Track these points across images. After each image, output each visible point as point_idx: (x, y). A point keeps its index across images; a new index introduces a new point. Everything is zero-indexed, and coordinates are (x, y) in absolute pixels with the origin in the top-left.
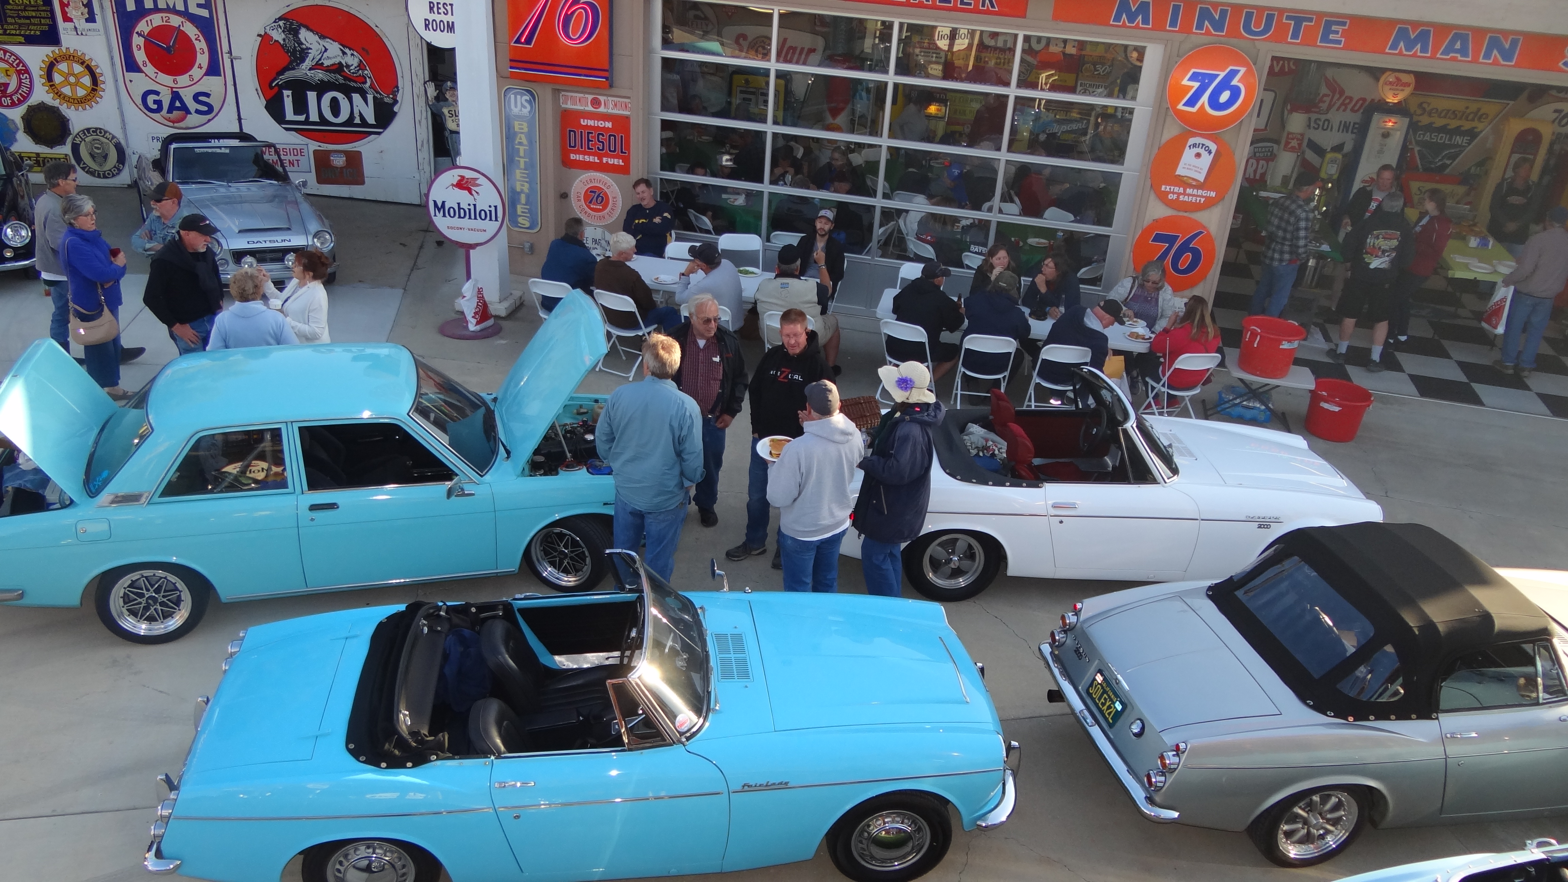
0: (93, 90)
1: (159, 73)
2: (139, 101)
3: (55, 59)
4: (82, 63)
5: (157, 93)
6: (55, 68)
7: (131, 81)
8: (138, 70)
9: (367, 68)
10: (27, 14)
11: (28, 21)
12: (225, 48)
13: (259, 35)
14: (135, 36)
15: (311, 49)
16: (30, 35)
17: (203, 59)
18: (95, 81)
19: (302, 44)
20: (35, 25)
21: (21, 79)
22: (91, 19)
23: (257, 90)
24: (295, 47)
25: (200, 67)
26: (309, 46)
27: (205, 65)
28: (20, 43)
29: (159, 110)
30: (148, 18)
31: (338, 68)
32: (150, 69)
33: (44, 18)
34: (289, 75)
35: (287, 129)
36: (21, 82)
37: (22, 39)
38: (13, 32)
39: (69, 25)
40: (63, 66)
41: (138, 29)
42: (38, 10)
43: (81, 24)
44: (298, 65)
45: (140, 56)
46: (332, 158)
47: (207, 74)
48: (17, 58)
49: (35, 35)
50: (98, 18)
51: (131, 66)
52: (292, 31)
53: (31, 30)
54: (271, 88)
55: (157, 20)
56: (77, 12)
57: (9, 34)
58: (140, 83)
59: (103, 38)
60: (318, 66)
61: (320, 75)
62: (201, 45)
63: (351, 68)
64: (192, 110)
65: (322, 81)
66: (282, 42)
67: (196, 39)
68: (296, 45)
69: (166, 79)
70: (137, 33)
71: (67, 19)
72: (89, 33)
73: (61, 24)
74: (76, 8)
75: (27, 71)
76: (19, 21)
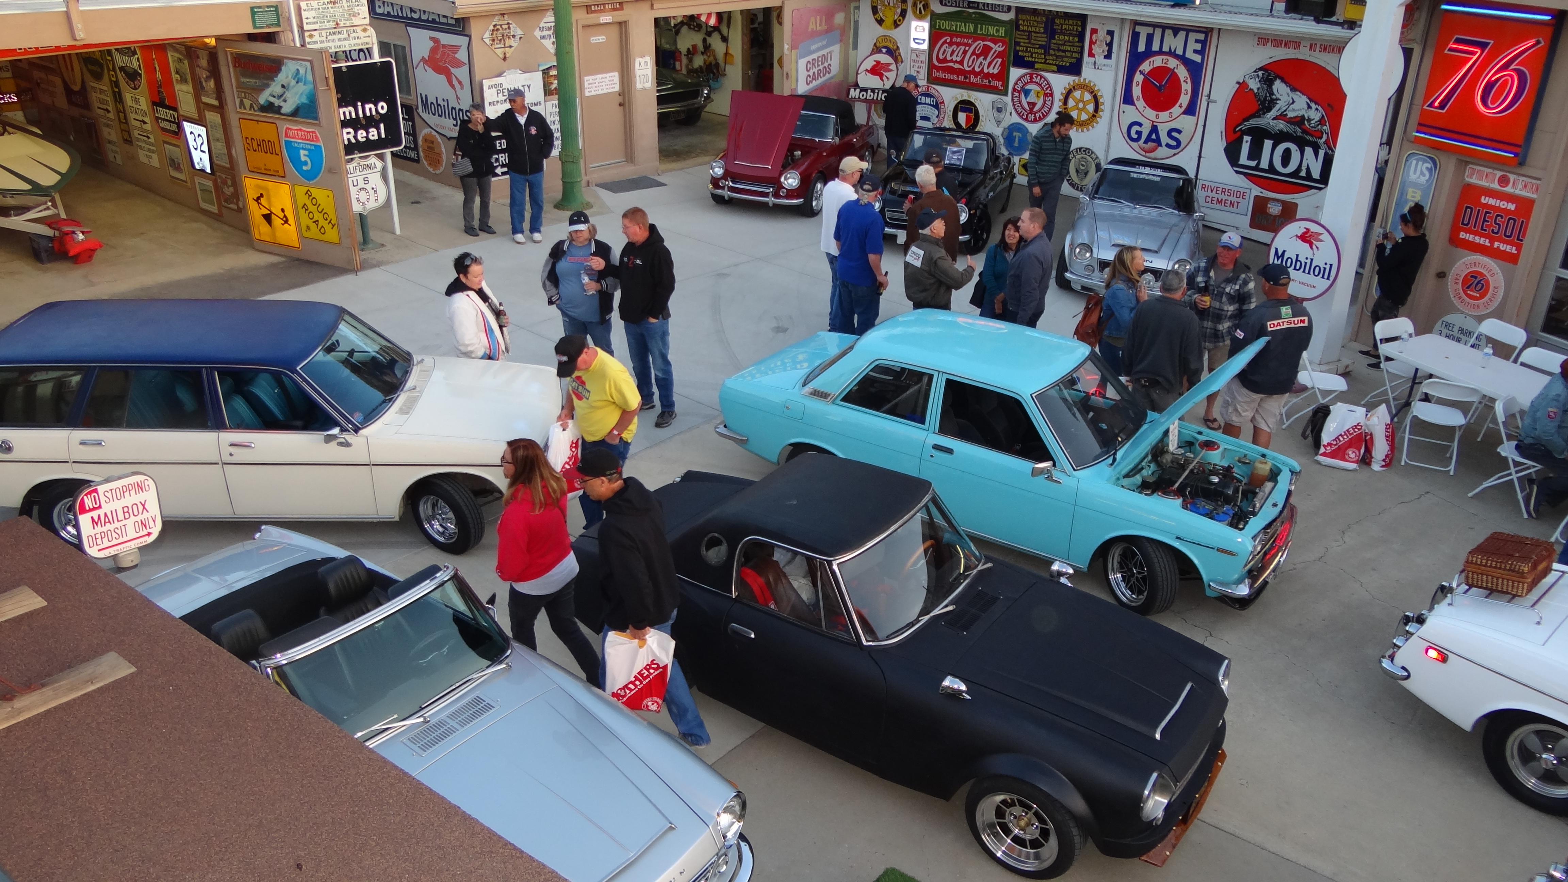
0: (1094, 116)
1: (1147, 107)
2: (1125, 130)
3: (1074, 87)
4: (1092, 93)
5: (1140, 125)
6: (1071, 95)
7: (1124, 112)
8: (1132, 103)
9: (1327, 124)
10: (1064, 48)
11: (1063, 54)
12: (1206, 92)
13: (1238, 83)
14: (1138, 73)
15: (1280, 100)
16: (1062, 66)
17: (1184, 100)
18: (1096, 109)
19: (1273, 94)
20: (1067, 57)
21: (1045, 100)
22: (1108, 56)
23: (1221, 132)
24: (1266, 97)
25: (1181, 106)
26: (1278, 96)
27: (1185, 106)
28: (1053, 72)
29: (1137, 140)
30: (1151, 59)
31: (1299, 121)
32: (1141, 103)
33: (1075, 52)
34: (1254, 122)
35: (1237, 172)
36: (1045, 103)
37: (1055, 68)
38: (1051, 62)
39: (1092, 59)
40: (1077, 94)
41: (1141, 68)
42: (1073, 46)
43: (1100, 59)
44: (1264, 114)
45: (1137, 91)
46: (1269, 205)
47: (1185, 113)
48: (1048, 83)
49: (1065, 66)
50: (1114, 56)
51: (1128, 99)
52: (1268, 82)
53: (1063, 62)
54: (1235, 132)
55: (1158, 61)
56: (1100, 50)
57: (1048, 64)
58: (1131, 114)
59: (1113, 73)
60: (1282, 116)
61: (1281, 125)
62: (1187, 87)
63: (1312, 122)
64: (1164, 144)
65: (1281, 131)
66: (1256, 91)
67: (1184, 81)
68: (1268, 95)
69: (1151, 113)
70: (1140, 71)
71: (1091, 55)
72: (1103, 68)
73: (1086, 58)
74: (1100, 46)
75: (1051, 95)
76: (1057, 54)
